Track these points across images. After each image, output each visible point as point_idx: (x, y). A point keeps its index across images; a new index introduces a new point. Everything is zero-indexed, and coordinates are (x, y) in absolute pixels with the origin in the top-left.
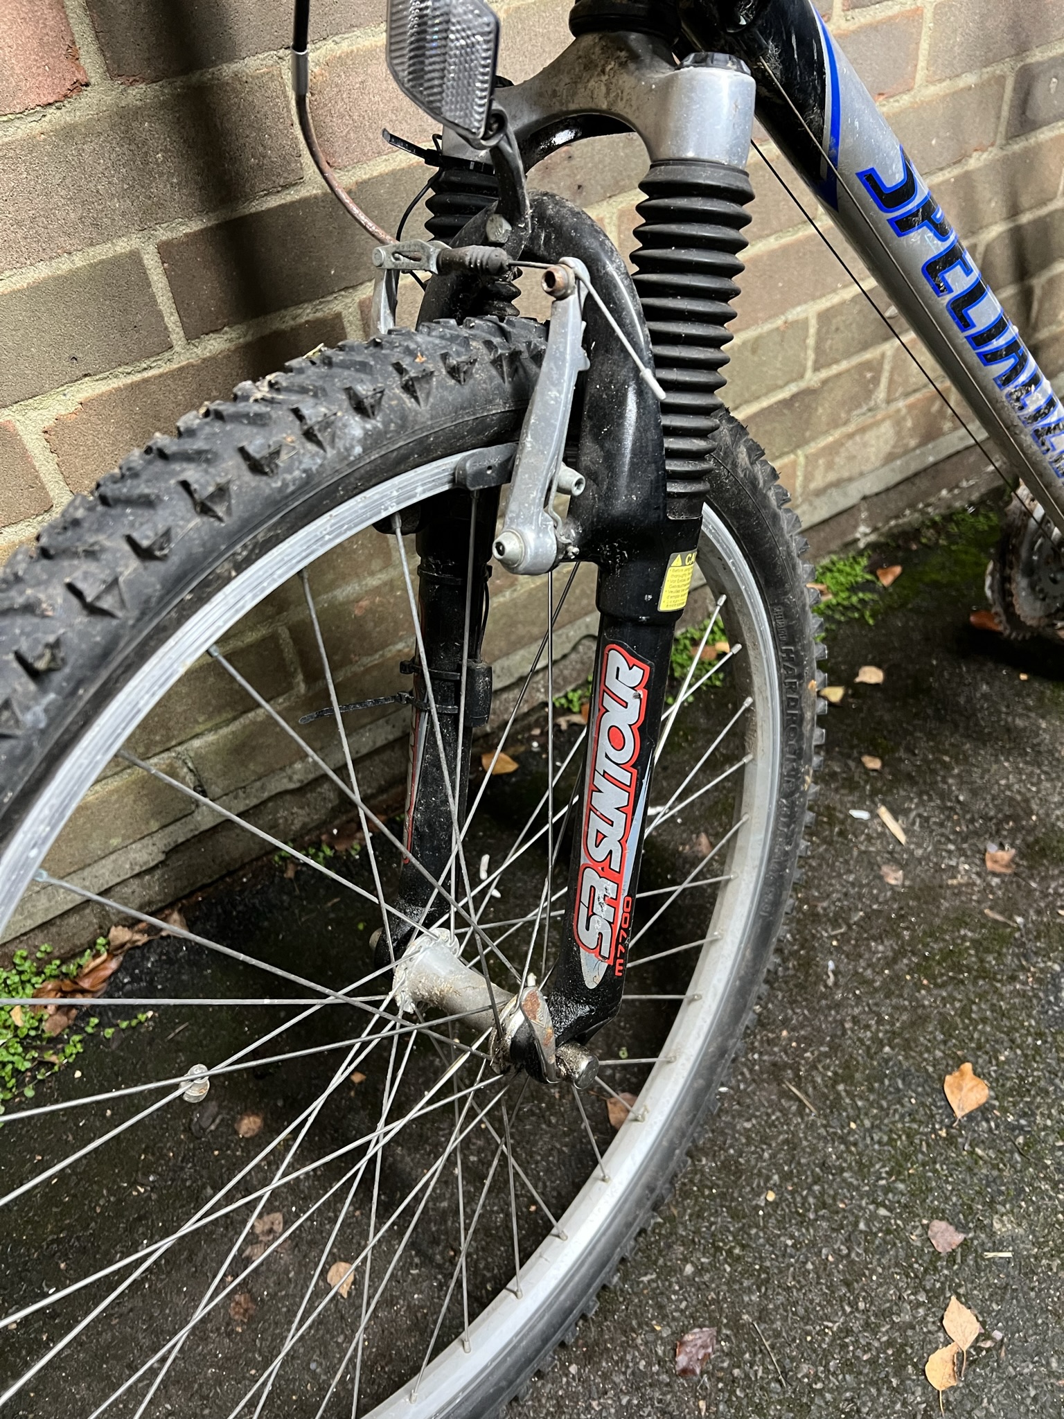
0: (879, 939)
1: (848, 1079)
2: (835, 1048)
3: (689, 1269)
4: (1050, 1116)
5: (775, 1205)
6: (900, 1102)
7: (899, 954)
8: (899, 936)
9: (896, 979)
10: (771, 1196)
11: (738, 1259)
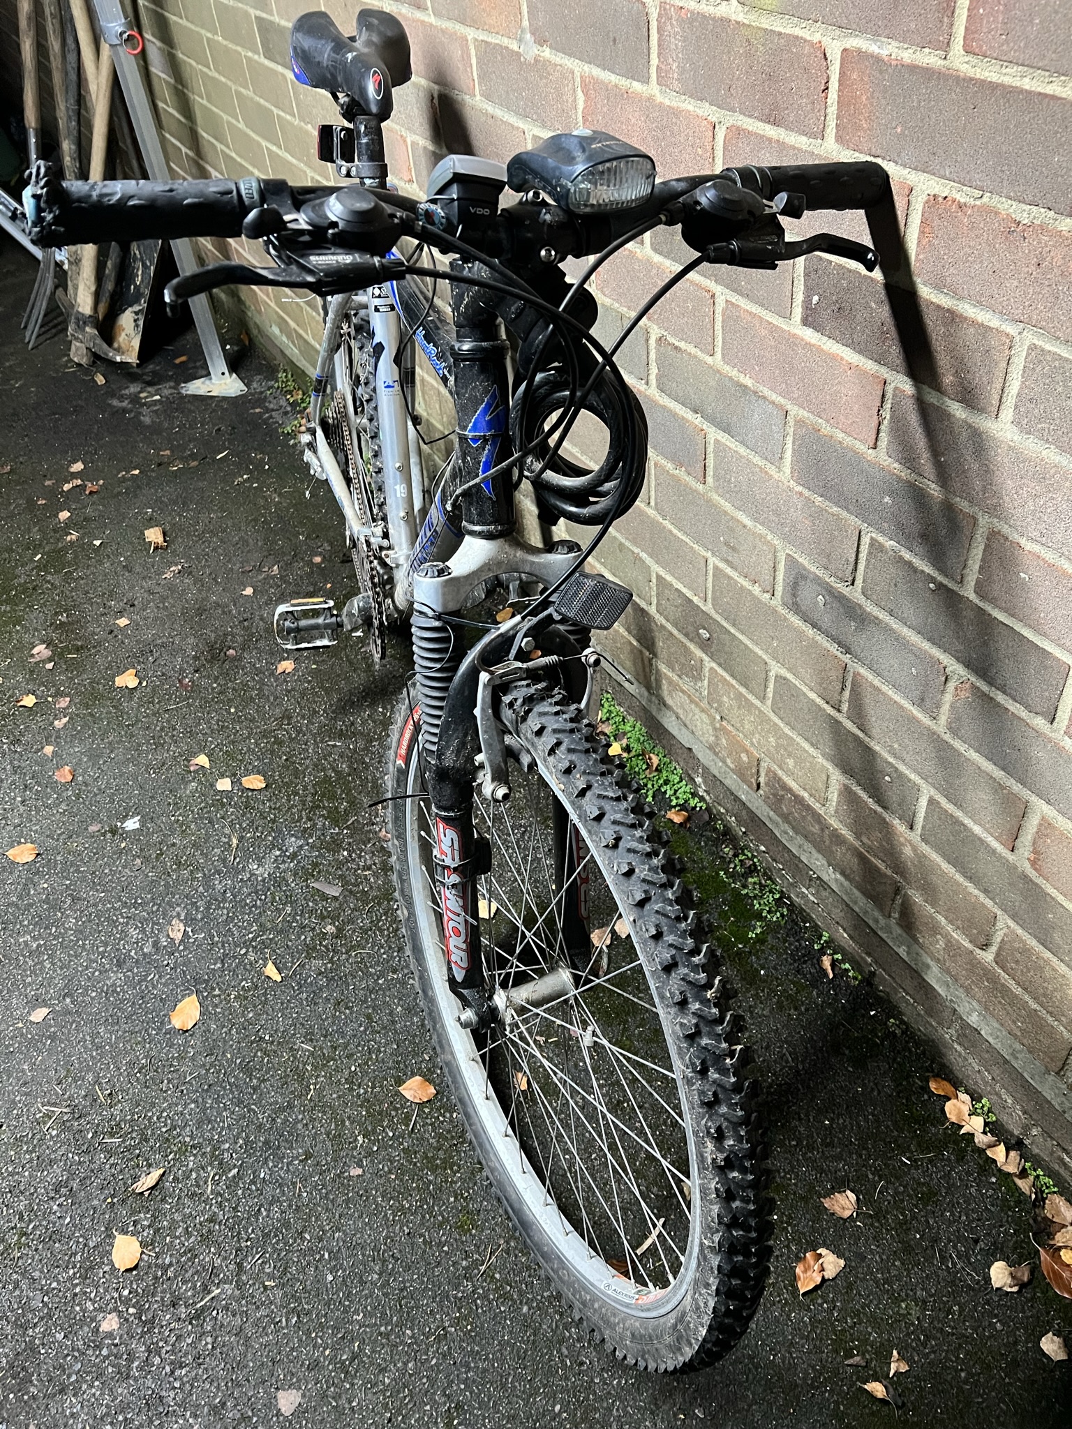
0: (349, 767)
1: (274, 743)
2: (292, 739)
3: (215, 685)
4: (232, 814)
5: (229, 713)
6: (258, 759)
7: (338, 773)
8: (349, 775)
9: (324, 769)
10: (232, 710)
11: (213, 700)
